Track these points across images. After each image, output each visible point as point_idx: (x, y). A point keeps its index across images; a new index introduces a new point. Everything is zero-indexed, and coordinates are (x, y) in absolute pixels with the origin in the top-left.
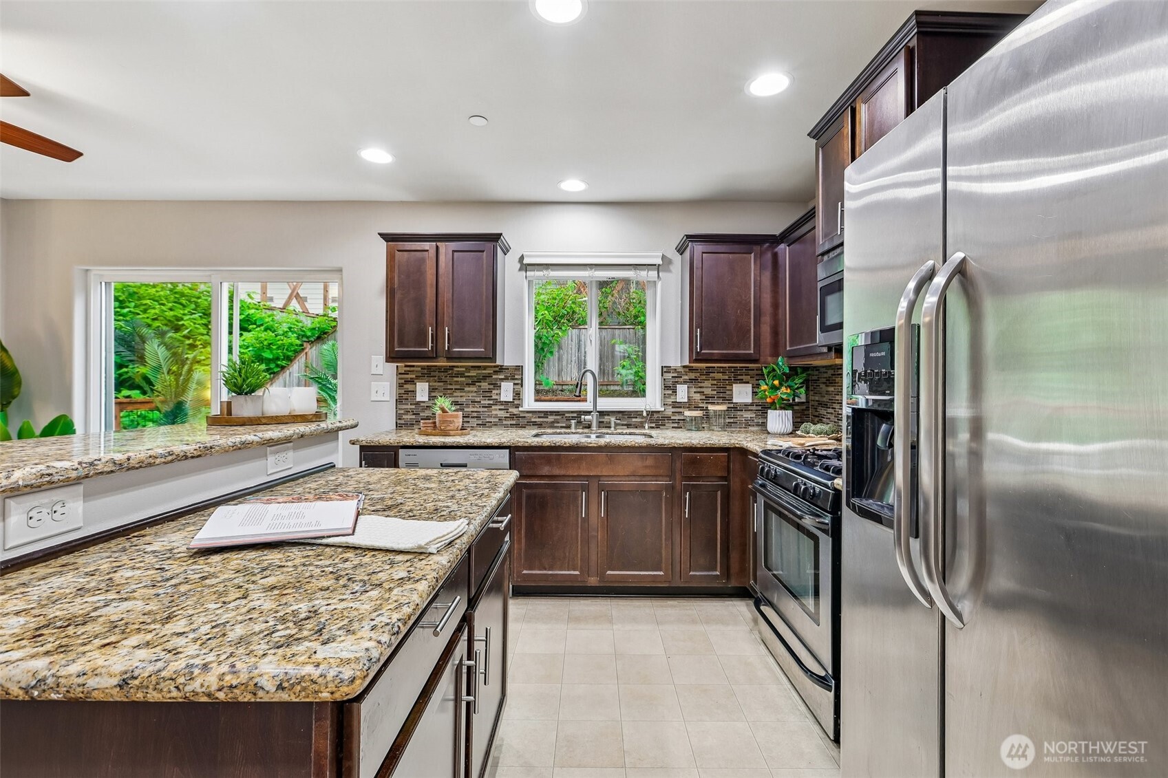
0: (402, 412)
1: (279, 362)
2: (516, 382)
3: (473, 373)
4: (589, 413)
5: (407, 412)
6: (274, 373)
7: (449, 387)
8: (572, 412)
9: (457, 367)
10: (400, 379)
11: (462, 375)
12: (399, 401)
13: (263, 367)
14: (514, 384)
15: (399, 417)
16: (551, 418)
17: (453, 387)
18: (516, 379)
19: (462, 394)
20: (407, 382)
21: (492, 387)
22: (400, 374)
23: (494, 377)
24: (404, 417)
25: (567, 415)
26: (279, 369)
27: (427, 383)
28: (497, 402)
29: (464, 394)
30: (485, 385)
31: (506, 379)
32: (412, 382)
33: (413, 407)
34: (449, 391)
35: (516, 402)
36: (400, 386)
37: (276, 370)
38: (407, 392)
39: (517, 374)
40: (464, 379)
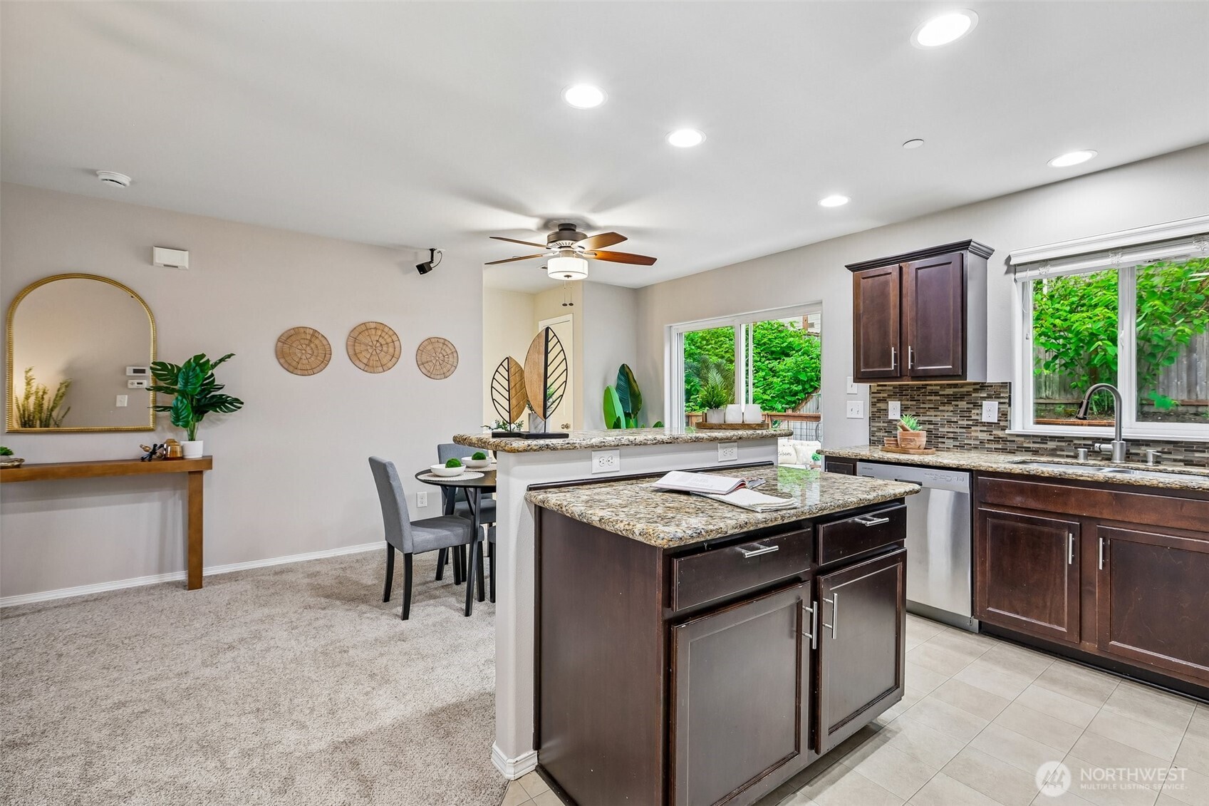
0: (875, 429)
1: (812, 383)
2: (1002, 401)
3: (949, 391)
4: (1108, 441)
5: (880, 429)
6: (808, 393)
7: (922, 406)
8: (1085, 439)
9: (931, 385)
10: (872, 398)
11: (936, 394)
12: (873, 418)
13: (800, 387)
14: (1000, 403)
15: (872, 434)
16: (1051, 445)
17: (927, 406)
18: (1003, 397)
19: (936, 413)
20: (879, 401)
21: (971, 406)
22: (873, 393)
23: (973, 395)
24: (877, 434)
25: (1076, 442)
26: (812, 390)
27: (899, 402)
28: (977, 423)
29: (939, 413)
30: (963, 405)
31: (989, 397)
32: (884, 400)
33: (886, 425)
34: (922, 410)
35: (1002, 424)
36: (873, 404)
37: (810, 390)
38: (879, 410)
39: (1003, 392)
40: (938, 398)
